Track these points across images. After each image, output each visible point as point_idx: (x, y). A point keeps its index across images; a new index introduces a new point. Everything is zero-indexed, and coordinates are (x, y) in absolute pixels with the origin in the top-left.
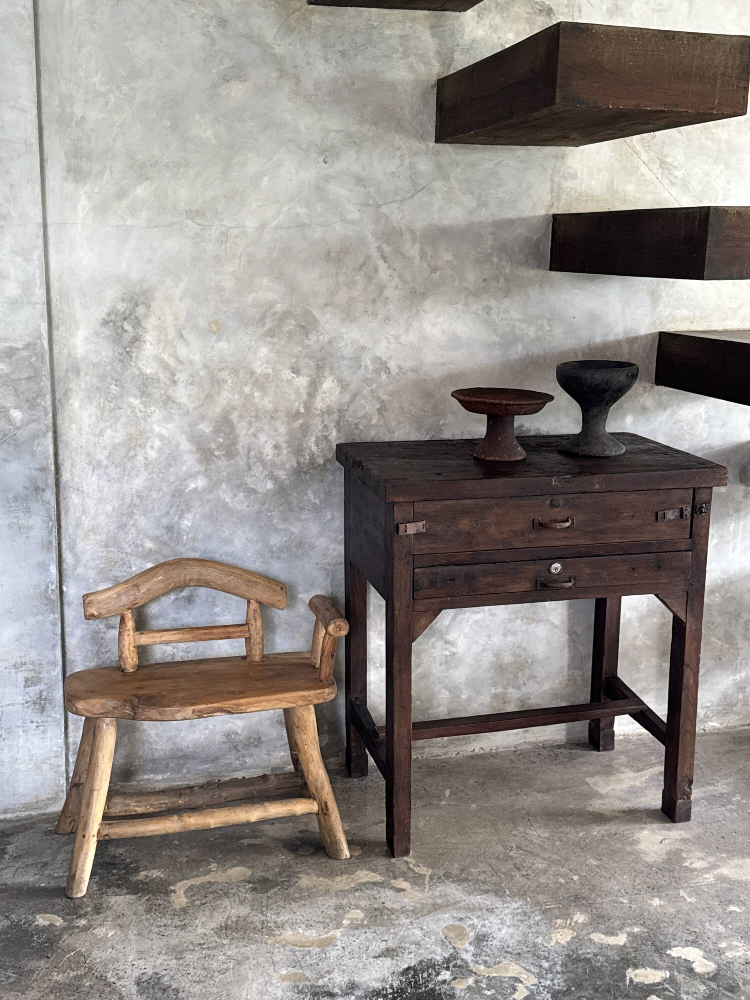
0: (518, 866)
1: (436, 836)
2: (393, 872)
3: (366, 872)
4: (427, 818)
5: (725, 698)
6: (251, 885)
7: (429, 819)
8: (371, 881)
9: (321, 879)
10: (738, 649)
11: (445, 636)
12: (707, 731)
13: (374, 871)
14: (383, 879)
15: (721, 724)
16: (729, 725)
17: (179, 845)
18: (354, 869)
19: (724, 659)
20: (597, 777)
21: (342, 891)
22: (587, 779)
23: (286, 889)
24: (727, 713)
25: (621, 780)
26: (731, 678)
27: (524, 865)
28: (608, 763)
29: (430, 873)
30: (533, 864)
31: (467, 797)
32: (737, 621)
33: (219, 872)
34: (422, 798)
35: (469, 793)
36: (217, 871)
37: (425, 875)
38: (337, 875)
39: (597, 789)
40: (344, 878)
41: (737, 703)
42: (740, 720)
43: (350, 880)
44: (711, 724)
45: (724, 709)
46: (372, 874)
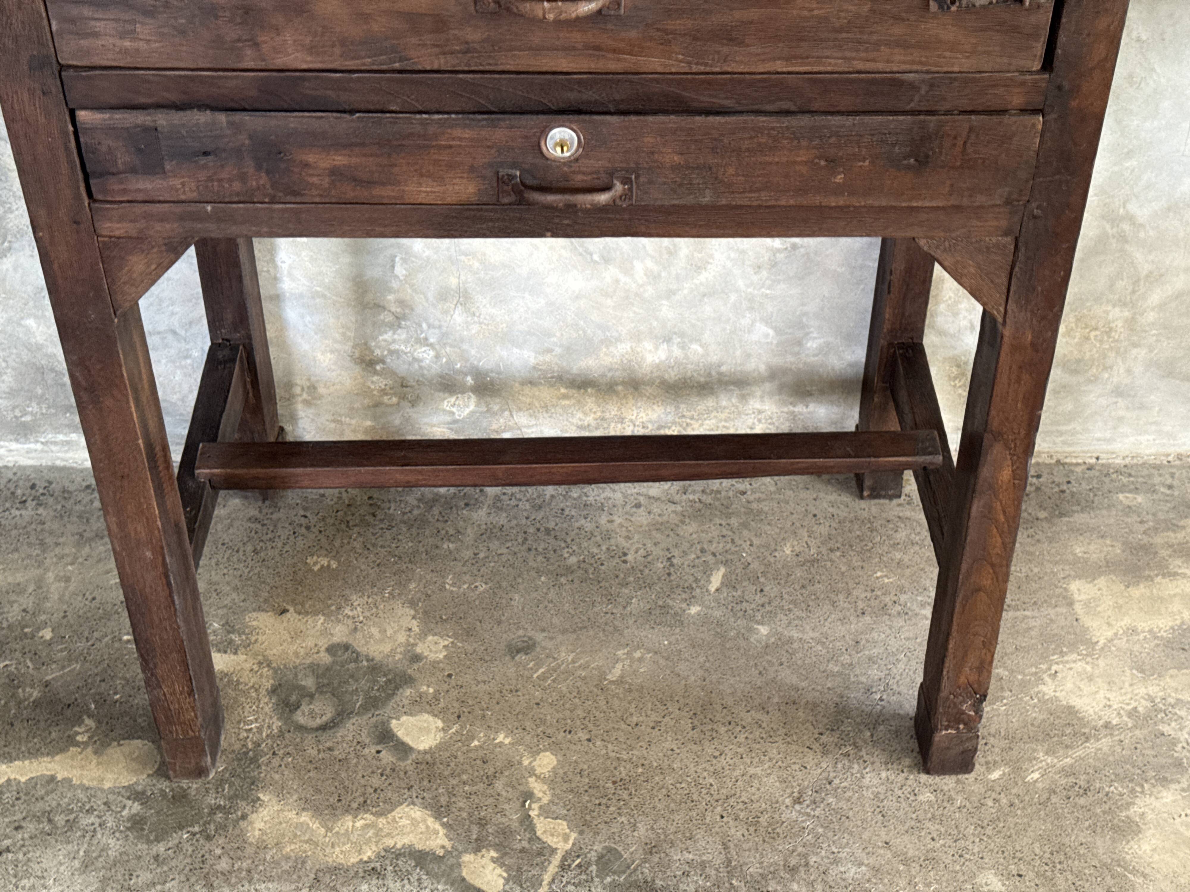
0: (793, 862)
1: (635, 719)
2: (482, 823)
3: (417, 813)
4: (637, 654)
6: (137, 807)
7: (641, 660)
8: (419, 847)
9: (305, 818)
13: (438, 816)
14: (448, 845)
17: (50, 644)
18: (395, 797)
20: (1102, 581)
21: (335, 870)
22: (1074, 586)
23: (209, 838)
25: (1162, 599)
27: (813, 859)
28: (1146, 539)
29: (568, 846)
30: (836, 862)
31: (759, 599)
33: (89, 750)
34: (651, 586)
35: (767, 589)
36: (86, 744)
37: (553, 851)
38: (347, 810)
39: (1088, 621)
40: (359, 824)
43: (371, 833)
46: (430, 821)
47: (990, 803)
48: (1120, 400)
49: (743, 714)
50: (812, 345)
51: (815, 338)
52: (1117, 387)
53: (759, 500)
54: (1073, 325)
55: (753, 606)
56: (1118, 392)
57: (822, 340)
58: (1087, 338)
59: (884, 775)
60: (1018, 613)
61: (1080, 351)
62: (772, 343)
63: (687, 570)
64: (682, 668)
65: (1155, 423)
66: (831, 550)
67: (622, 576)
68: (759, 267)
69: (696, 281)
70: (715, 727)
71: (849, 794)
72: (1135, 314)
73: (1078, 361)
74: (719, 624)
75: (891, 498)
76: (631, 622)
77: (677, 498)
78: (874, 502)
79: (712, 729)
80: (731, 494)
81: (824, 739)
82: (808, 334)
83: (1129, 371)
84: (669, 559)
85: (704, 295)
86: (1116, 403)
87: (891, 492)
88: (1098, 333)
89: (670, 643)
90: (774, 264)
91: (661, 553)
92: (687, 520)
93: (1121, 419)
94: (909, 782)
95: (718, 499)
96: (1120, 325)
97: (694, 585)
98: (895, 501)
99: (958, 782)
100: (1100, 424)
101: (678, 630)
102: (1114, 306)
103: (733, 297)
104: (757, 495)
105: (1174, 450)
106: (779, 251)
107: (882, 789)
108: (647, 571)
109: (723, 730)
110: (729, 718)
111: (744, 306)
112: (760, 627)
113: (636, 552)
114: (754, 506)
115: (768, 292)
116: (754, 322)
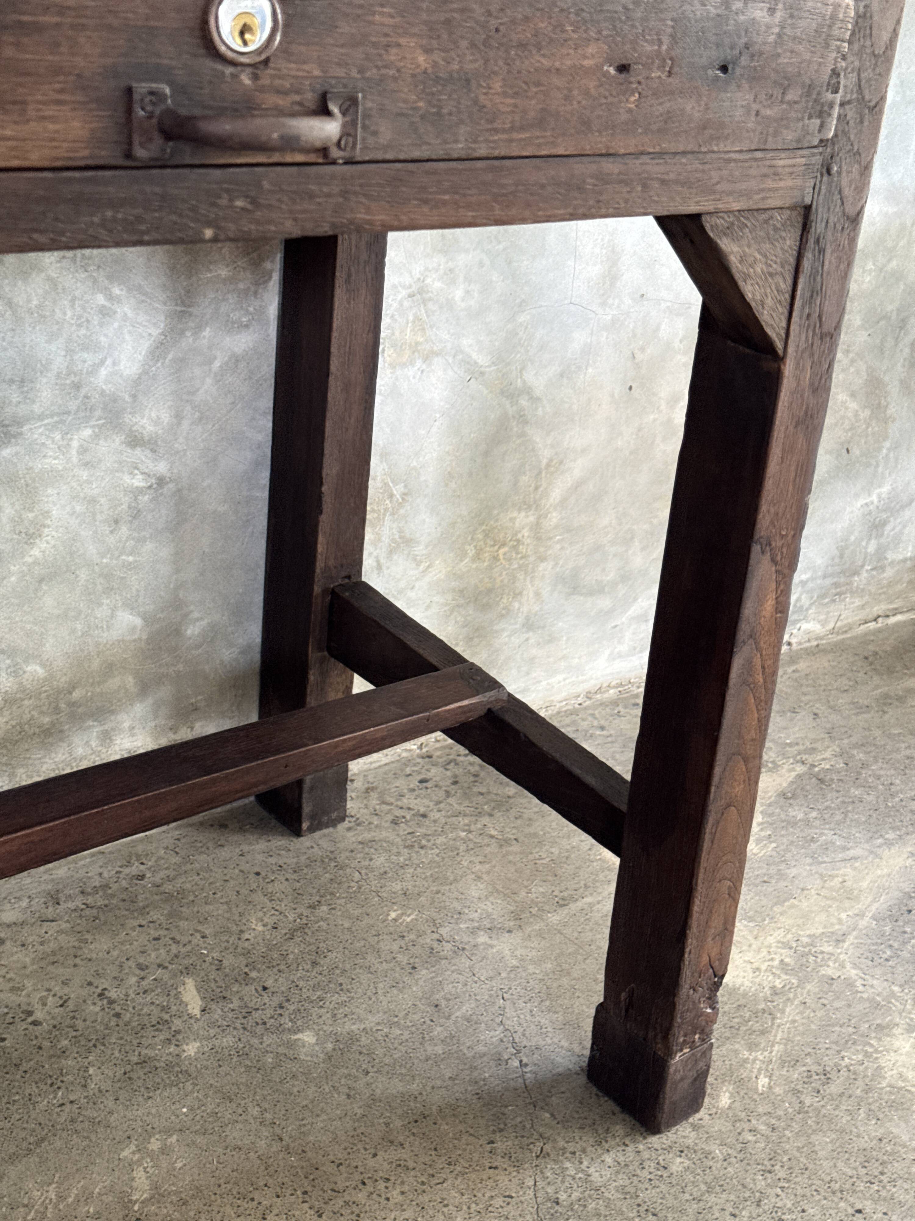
5: (841, 556)
10: (886, 421)
11: (127, 418)
12: (795, 647)
15: (824, 623)
16: (839, 624)
19: (856, 451)
24: (839, 594)
26: (861, 502)
31: (270, 1000)
32: (897, 340)
34: (102, 1041)
35: (270, 983)
41: (862, 566)
42: (862, 607)
44: (805, 626)
45: (836, 585)
47: (750, 1137)
48: (531, 634)
49: (371, 1163)
50: (192, 631)
51: (198, 620)
52: (527, 618)
53: (169, 879)
54: (482, 543)
55: (269, 1012)
56: (529, 625)
57: (204, 623)
58: (496, 558)
59: (609, 1159)
60: (580, 904)
61: (490, 578)
62: (140, 639)
63: (140, 999)
64: (234, 1134)
65: (564, 657)
66: (312, 907)
67: (46, 1044)
68: (116, 522)
69: (28, 559)
70: (347, 1198)
71: (592, 1206)
72: (539, 518)
73: (490, 591)
74: (243, 1054)
75: (334, 823)
76: (110, 1104)
77: (50, 912)
78: (317, 834)
79: (347, 1203)
80: (124, 883)
81: (501, 1146)
82: (186, 615)
83: (537, 594)
84: (100, 995)
85: (41, 581)
86: (527, 640)
87: (334, 815)
88: (505, 549)
89: (191, 1109)
90: (136, 514)
91: (84, 992)
92: (89, 937)
93: (532, 660)
94: (646, 1155)
95: (113, 896)
96: (526, 534)
97: (166, 1017)
98: (341, 827)
99: (695, 1127)
100: (514, 672)
101: (189, 1086)
102: (520, 510)
103: (83, 575)
104: (162, 874)
105: (582, 688)
106: (140, 491)
107: (622, 1180)
108: (80, 1024)
109: (361, 1197)
110: (357, 1177)
111: (99, 588)
112: (299, 1036)
113: (44, 1004)
114: (168, 887)
115: (131, 559)
116: (114, 609)
